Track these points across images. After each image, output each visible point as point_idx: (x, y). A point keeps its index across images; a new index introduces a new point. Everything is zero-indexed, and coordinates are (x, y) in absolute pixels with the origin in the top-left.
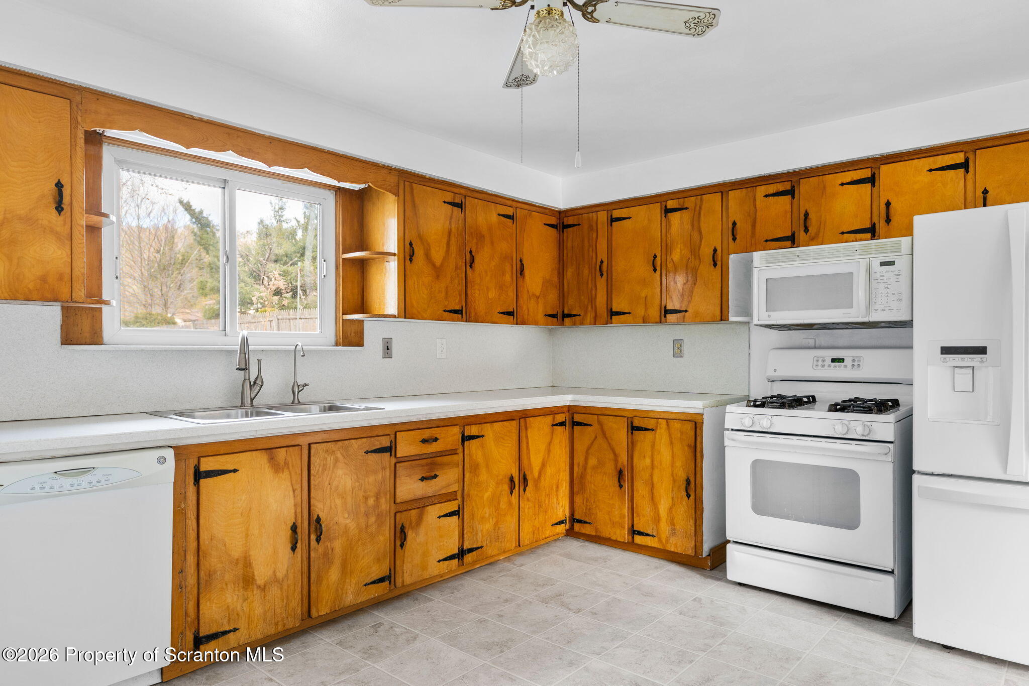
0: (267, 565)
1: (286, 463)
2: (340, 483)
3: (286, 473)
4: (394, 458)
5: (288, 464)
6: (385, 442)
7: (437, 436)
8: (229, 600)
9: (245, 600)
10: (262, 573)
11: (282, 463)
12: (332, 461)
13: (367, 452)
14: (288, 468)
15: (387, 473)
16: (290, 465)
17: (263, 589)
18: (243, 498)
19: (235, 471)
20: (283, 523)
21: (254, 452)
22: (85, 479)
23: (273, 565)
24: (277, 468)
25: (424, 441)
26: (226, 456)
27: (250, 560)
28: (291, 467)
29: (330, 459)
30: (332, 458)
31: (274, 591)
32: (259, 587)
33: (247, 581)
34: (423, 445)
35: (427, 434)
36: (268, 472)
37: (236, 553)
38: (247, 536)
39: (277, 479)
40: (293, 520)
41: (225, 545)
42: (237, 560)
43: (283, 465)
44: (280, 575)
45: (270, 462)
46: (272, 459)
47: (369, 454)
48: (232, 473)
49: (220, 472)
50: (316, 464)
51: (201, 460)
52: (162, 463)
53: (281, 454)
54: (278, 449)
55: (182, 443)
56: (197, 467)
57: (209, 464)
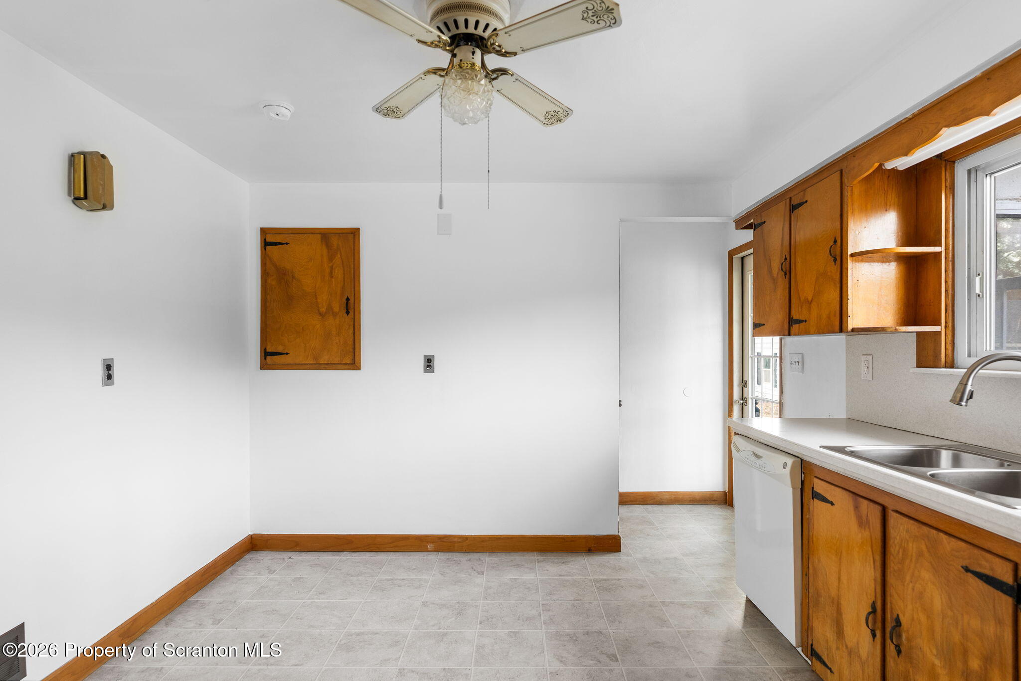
0: (853, 629)
1: (868, 522)
2: (925, 591)
3: (867, 534)
6: (1002, 571)
8: (828, 635)
9: (838, 649)
10: (850, 635)
11: (864, 518)
12: (914, 549)
13: (967, 569)
14: (869, 528)
16: (871, 522)
17: (850, 653)
18: (837, 536)
19: (832, 504)
21: (845, 492)
22: (759, 461)
24: (861, 523)
26: (828, 484)
27: (841, 609)
28: (872, 528)
29: (912, 547)
30: (915, 546)
32: (847, 647)
33: (840, 630)
36: (854, 523)
37: (833, 592)
38: (839, 580)
39: (860, 534)
40: (873, 599)
42: (833, 598)
43: (865, 520)
44: (863, 653)
45: (855, 510)
47: (970, 574)
49: (823, 498)
50: (896, 542)
51: (815, 480)
52: (784, 468)
53: (864, 506)
54: (861, 499)
55: (805, 458)
56: (813, 485)
57: (818, 486)
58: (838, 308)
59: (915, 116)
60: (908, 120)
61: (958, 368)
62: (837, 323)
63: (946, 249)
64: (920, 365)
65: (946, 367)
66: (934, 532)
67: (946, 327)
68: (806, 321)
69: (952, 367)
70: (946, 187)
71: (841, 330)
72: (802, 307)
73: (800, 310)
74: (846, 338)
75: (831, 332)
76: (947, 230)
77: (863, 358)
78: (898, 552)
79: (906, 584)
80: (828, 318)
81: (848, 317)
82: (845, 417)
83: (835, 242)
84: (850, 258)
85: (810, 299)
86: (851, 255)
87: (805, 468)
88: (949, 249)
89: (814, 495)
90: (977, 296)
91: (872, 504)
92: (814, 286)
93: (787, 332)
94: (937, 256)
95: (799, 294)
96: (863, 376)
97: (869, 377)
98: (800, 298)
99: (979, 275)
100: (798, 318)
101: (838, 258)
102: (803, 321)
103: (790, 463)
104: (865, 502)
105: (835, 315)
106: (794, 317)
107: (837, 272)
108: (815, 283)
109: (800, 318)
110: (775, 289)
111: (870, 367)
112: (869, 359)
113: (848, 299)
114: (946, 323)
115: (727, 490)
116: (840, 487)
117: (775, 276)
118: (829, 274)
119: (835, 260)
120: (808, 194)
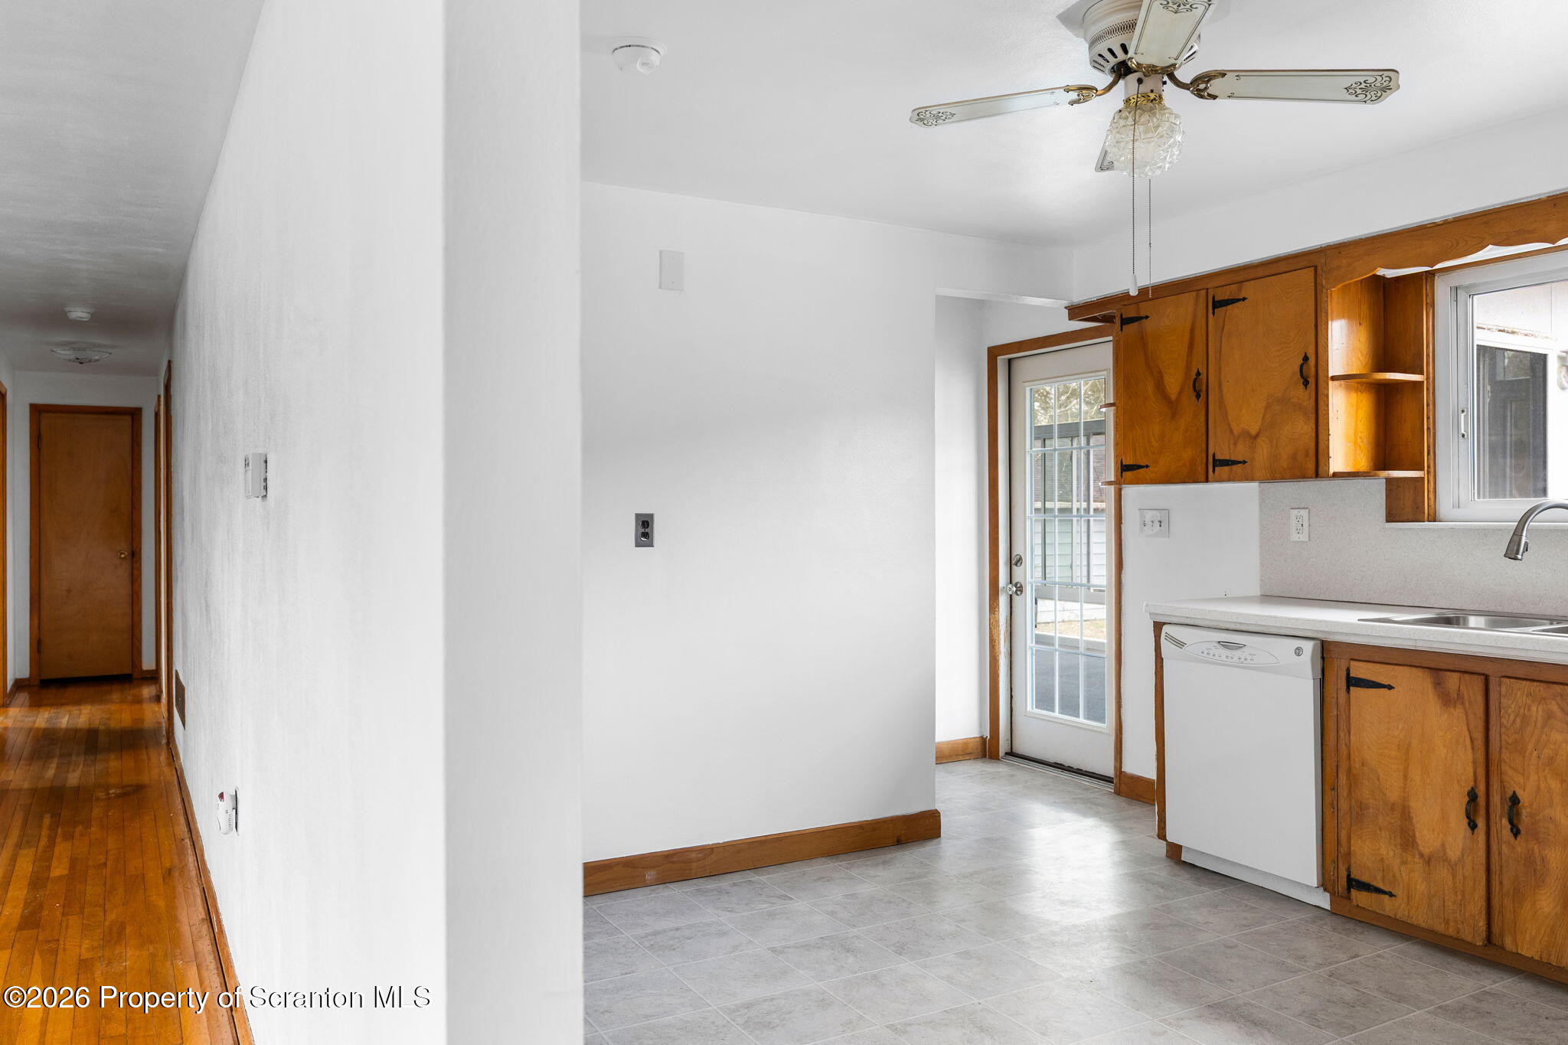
0: (1433, 830)
1: (1460, 697)
2: (1557, 753)
3: (1459, 711)
5: (1463, 698)
8: (1383, 852)
9: (1404, 863)
10: (1427, 838)
11: (1454, 695)
12: (1540, 713)
14: (1463, 703)
16: (1466, 698)
17: (1428, 861)
18: (1400, 726)
19: (1390, 687)
20: (1456, 782)
21: (1414, 669)
22: (1237, 653)
23: (1441, 835)
24: (1447, 700)
26: (1379, 666)
27: (1409, 813)
28: (1467, 704)
29: (1537, 711)
30: (1541, 709)
31: (1443, 873)
32: (1421, 855)
33: (1407, 839)
36: (1433, 704)
37: (1394, 795)
38: (1405, 777)
39: (1446, 716)
40: (1472, 784)
41: (1378, 779)
42: (1393, 804)
43: (1456, 696)
44: (1453, 853)
45: (1435, 688)
46: (1438, 684)
48: (1386, 689)
49: (1371, 684)
50: (1510, 711)
51: (1352, 663)
52: (1299, 655)
53: (1453, 681)
54: (1449, 673)
55: (1331, 638)
56: (1348, 670)
57: (1360, 671)
58: (1313, 445)
59: (1447, 223)
61: (1439, 521)
62: (1311, 466)
63: (1428, 378)
64: (1391, 517)
65: (1429, 521)
67: (1428, 472)
68: (1244, 462)
69: (1435, 521)
70: (1427, 304)
71: (1317, 475)
72: (1235, 444)
73: (1232, 447)
74: (1259, 487)
76: (1428, 355)
77: (1293, 512)
78: (1515, 721)
79: (1526, 754)
80: (1294, 457)
81: (1329, 457)
82: (1259, 594)
83: (1306, 359)
84: (1330, 382)
85: (1253, 432)
86: (1334, 378)
87: (1327, 651)
88: (1432, 380)
89: (1352, 682)
90: (1461, 436)
91: (1466, 676)
92: (1264, 415)
93: (1203, 478)
94: (1418, 385)
95: (1229, 425)
96: (1295, 537)
97: (1304, 537)
98: (1231, 431)
99: (1463, 411)
100: (1228, 458)
101: (1312, 381)
102: (1239, 462)
103: (1308, 647)
104: (1456, 676)
105: (1307, 454)
106: (1219, 457)
107: (1310, 398)
108: (1265, 410)
109: (1233, 458)
110: (1174, 415)
111: (1306, 525)
112: (1304, 513)
113: (1329, 435)
114: (1429, 467)
115: (987, 734)
116: (1404, 665)
117: (1173, 397)
118: (1295, 400)
119: (1306, 383)
120: (1249, 290)
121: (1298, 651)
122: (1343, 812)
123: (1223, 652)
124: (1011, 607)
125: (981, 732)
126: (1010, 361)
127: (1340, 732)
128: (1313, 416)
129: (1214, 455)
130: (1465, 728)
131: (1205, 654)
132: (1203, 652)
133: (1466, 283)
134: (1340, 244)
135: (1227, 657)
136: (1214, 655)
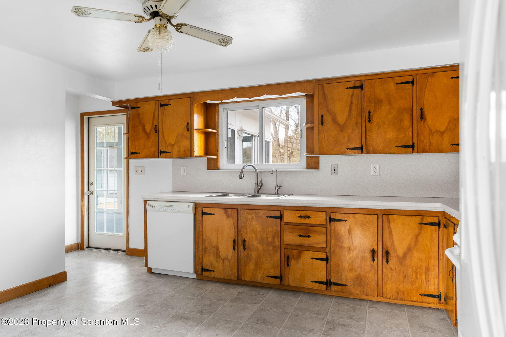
0: (225, 252)
1: (231, 215)
2: (254, 228)
3: (231, 219)
4: (283, 222)
5: (232, 215)
6: (278, 214)
7: (310, 215)
8: (212, 260)
9: (217, 262)
10: (223, 254)
11: (230, 215)
12: (250, 218)
13: (268, 217)
14: (232, 217)
15: (279, 228)
17: (223, 260)
18: (216, 225)
19: (213, 214)
20: (230, 238)
21: (220, 209)
22: (171, 208)
23: (226, 253)
24: (228, 216)
25: (300, 217)
26: (211, 208)
27: (218, 248)
28: (233, 217)
29: (250, 217)
30: (250, 216)
31: (227, 263)
32: (221, 259)
33: (218, 255)
34: (300, 218)
35: (302, 213)
36: (225, 218)
37: (214, 244)
38: (217, 239)
39: (228, 221)
40: (234, 238)
41: (210, 240)
42: (214, 246)
44: (229, 257)
45: (225, 213)
46: (226, 212)
47: (269, 218)
49: (208, 214)
50: (243, 218)
51: (203, 208)
52: (189, 207)
53: (230, 211)
54: (229, 209)
55: (198, 202)
56: (202, 211)
57: (205, 210)
58: (190, 148)
59: (225, 90)
60: (222, 90)
61: (220, 170)
63: (217, 132)
64: (208, 169)
66: (257, 210)
67: (218, 157)
68: (170, 152)
71: (191, 156)
72: (167, 147)
73: (166, 147)
74: (172, 160)
75: (186, 157)
77: (182, 168)
78: (245, 220)
79: (247, 229)
80: (185, 151)
81: (194, 151)
82: (172, 191)
83: (188, 123)
84: (195, 130)
85: (173, 143)
86: (195, 129)
87: (196, 205)
88: (218, 132)
89: (203, 214)
90: (225, 147)
91: (233, 209)
92: (176, 139)
93: (157, 157)
94: (215, 133)
95: (166, 141)
96: (182, 174)
97: (185, 174)
98: (166, 143)
99: (225, 141)
100: (165, 151)
101: (190, 130)
102: (169, 152)
103: (192, 205)
104: (230, 210)
105: (188, 151)
106: (162, 150)
107: (189, 135)
108: (177, 137)
109: (167, 151)
110: (148, 138)
111: (185, 171)
112: (185, 167)
113: (194, 145)
114: (218, 155)
115: (80, 242)
116: (217, 208)
117: (148, 132)
118: (185, 135)
119: (188, 130)
120: (171, 102)
121: (189, 206)
122: (200, 250)
123: (166, 208)
124: (89, 199)
125: (77, 241)
126: (89, 118)
127: (200, 228)
128: (190, 140)
129: (161, 150)
130: (233, 224)
131: (161, 209)
132: (160, 209)
133: (226, 108)
134: (197, 92)
135: (168, 209)
136: (164, 209)
